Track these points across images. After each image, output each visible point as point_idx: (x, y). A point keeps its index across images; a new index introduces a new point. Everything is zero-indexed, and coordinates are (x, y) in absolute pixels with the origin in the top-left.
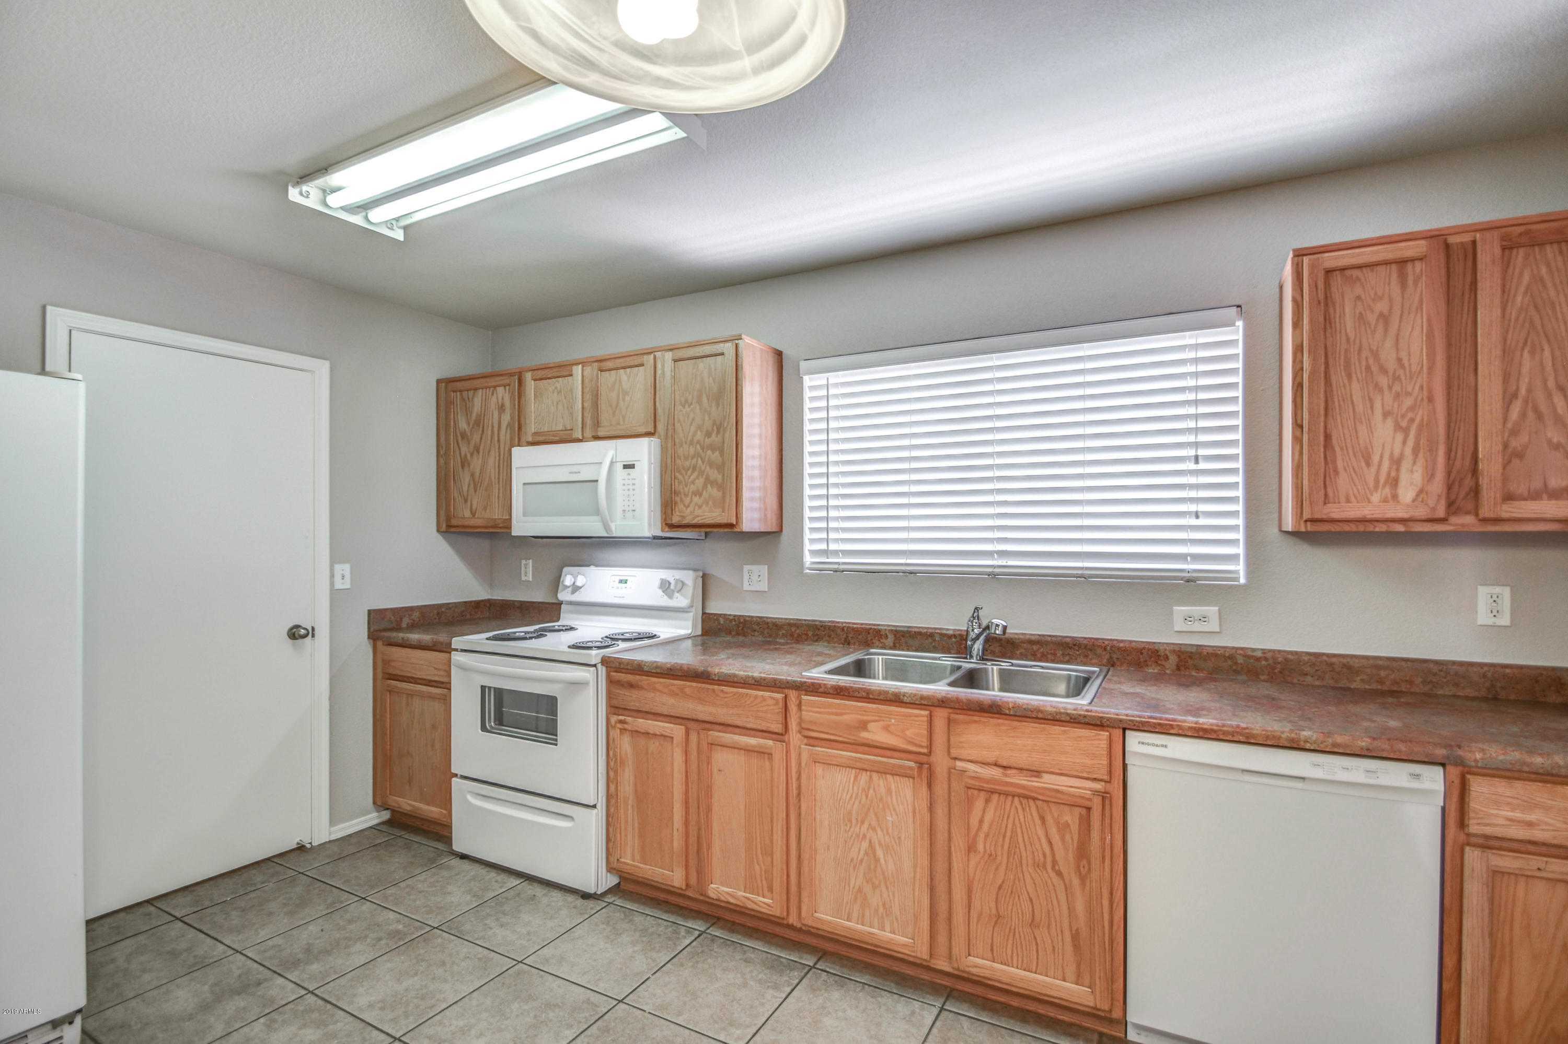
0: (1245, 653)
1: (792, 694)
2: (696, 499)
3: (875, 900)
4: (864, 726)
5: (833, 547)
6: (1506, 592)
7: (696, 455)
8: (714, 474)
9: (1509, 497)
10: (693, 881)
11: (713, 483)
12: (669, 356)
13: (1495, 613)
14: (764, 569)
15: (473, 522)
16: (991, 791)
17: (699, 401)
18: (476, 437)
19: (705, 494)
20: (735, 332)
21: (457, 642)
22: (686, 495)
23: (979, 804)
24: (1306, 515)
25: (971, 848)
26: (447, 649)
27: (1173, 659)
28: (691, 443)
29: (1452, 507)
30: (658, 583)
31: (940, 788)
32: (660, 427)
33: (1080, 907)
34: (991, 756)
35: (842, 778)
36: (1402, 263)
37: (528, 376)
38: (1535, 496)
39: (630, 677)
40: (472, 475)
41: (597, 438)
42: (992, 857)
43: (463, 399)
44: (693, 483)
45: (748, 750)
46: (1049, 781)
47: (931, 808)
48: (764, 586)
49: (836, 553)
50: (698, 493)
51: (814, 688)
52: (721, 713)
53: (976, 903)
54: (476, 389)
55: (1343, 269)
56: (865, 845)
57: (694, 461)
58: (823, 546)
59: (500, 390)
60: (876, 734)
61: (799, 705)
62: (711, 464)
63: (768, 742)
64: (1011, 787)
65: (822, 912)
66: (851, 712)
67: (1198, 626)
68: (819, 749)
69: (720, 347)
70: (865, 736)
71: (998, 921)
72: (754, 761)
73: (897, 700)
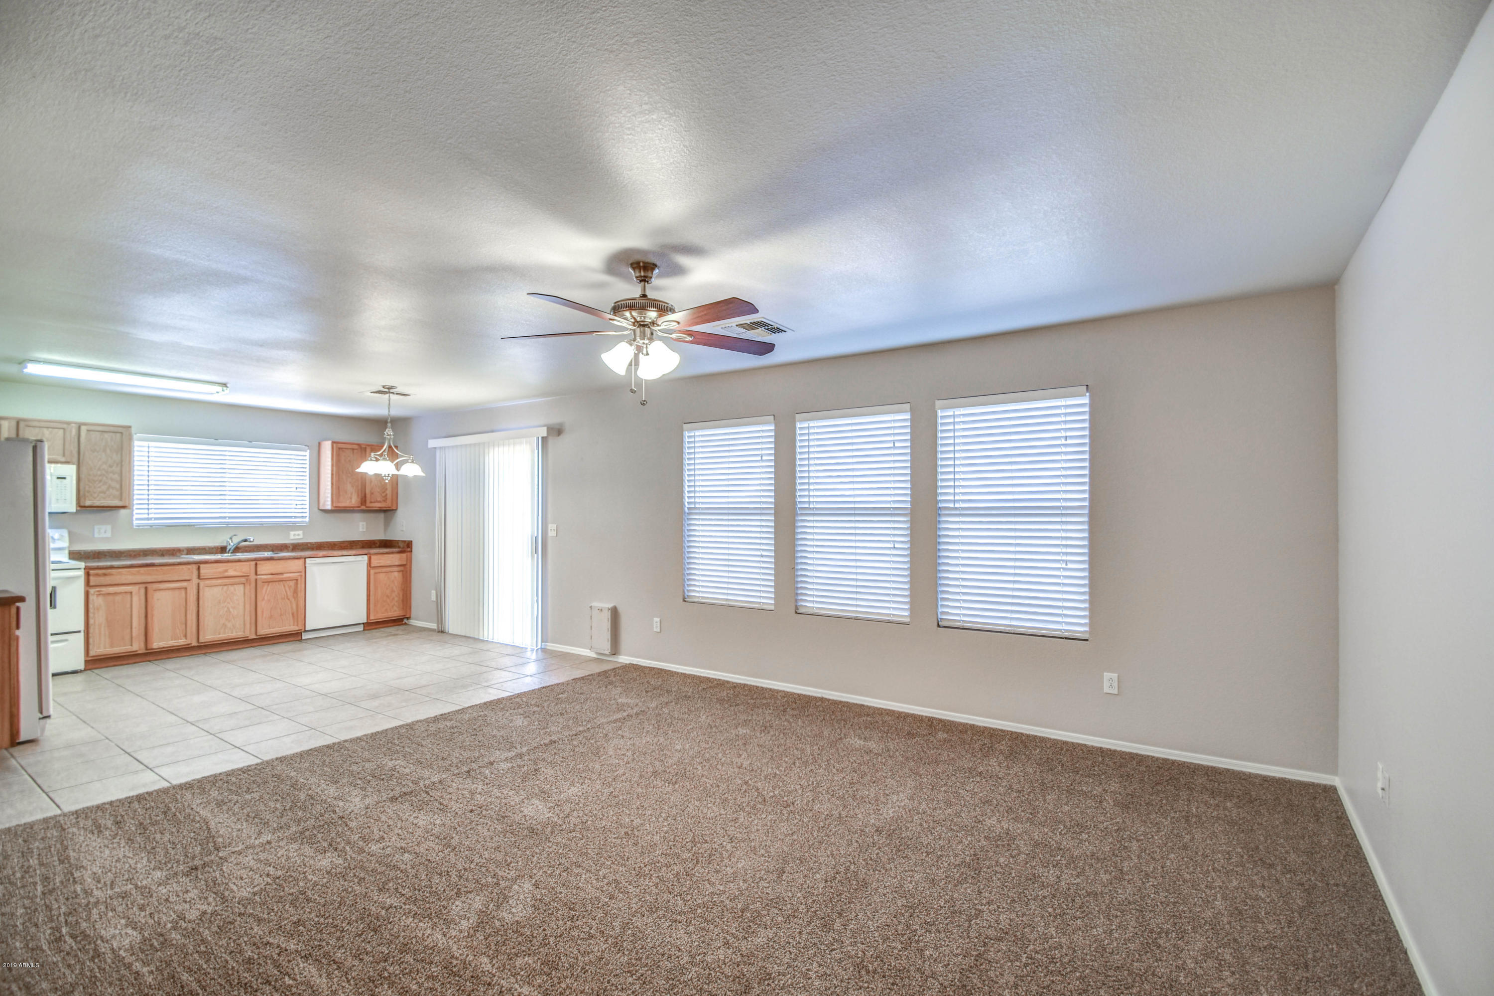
0: (310, 543)
2: (102, 495)
3: (229, 625)
4: (226, 571)
5: (151, 516)
6: (365, 523)
8: (115, 485)
9: (371, 502)
10: (142, 645)
11: (111, 488)
12: (84, 427)
13: (363, 528)
14: (108, 527)
16: (268, 582)
17: (105, 451)
19: (108, 492)
20: (128, 424)
22: (95, 493)
23: (266, 586)
24: (334, 505)
25: (263, 599)
27: (291, 547)
28: (99, 469)
29: (362, 504)
31: (253, 585)
32: (75, 459)
33: (295, 606)
34: (269, 572)
35: (216, 590)
36: (353, 449)
38: (374, 502)
42: (269, 600)
44: (100, 487)
45: (173, 589)
46: (286, 575)
47: (250, 591)
48: (109, 535)
49: (151, 519)
50: (103, 492)
53: (264, 614)
55: (342, 448)
56: (226, 609)
57: (100, 478)
58: (146, 516)
60: (231, 573)
61: (198, 568)
63: (184, 584)
64: (277, 579)
65: (208, 636)
66: (221, 567)
67: (297, 537)
68: (208, 582)
69: (120, 430)
70: (227, 574)
71: (271, 617)
72: (177, 592)
73: (239, 561)
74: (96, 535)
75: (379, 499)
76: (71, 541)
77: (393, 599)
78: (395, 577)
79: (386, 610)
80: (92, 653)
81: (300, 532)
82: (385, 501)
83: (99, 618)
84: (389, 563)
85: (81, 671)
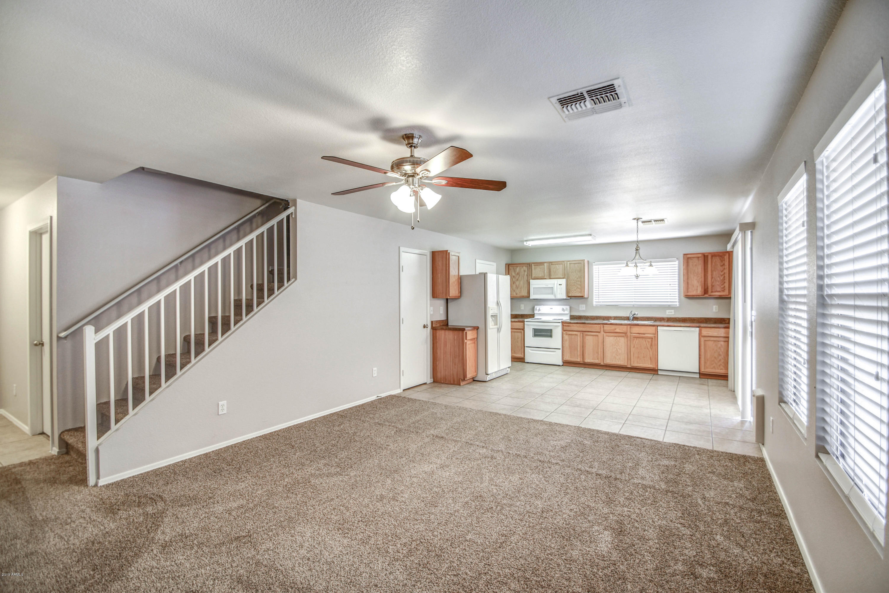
0: (678, 318)
1: (602, 325)
3: (618, 358)
4: (615, 329)
5: (600, 301)
6: (717, 306)
7: (575, 283)
8: (579, 287)
9: (712, 292)
10: (582, 360)
11: (578, 288)
12: (568, 263)
13: (716, 310)
14: (584, 306)
15: (517, 296)
16: (637, 338)
17: (575, 272)
18: (517, 277)
20: (584, 259)
21: (526, 320)
22: (572, 291)
23: (635, 340)
24: (686, 295)
25: (634, 347)
26: (524, 322)
27: (666, 319)
28: (574, 280)
29: (704, 293)
30: (561, 309)
31: (629, 338)
32: (566, 277)
33: (651, 353)
34: (637, 332)
35: (612, 338)
36: (698, 257)
37: (533, 265)
38: (715, 292)
39: (568, 324)
40: (516, 286)
41: (550, 278)
42: (637, 348)
43: (513, 269)
44: (574, 288)
45: (593, 335)
46: (646, 335)
47: (627, 342)
48: (585, 309)
49: (600, 302)
50: (575, 290)
51: (606, 324)
52: (588, 330)
53: (635, 355)
54: (517, 267)
55: (690, 258)
56: (615, 349)
58: (598, 301)
59: (524, 267)
60: (618, 330)
61: (603, 327)
62: (578, 284)
63: (597, 334)
64: (640, 337)
65: (609, 361)
66: (613, 327)
67: (671, 314)
68: (608, 334)
69: (580, 262)
70: (616, 331)
71: (638, 357)
72: (594, 337)
73: (621, 325)
74: (580, 309)
75: (718, 290)
76: (570, 311)
77: (720, 360)
78: (721, 345)
79: (714, 367)
80: (564, 359)
81: (673, 311)
82: (723, 291)
83: (567, 344)
84: (715, 334)
85: (559, 366)
